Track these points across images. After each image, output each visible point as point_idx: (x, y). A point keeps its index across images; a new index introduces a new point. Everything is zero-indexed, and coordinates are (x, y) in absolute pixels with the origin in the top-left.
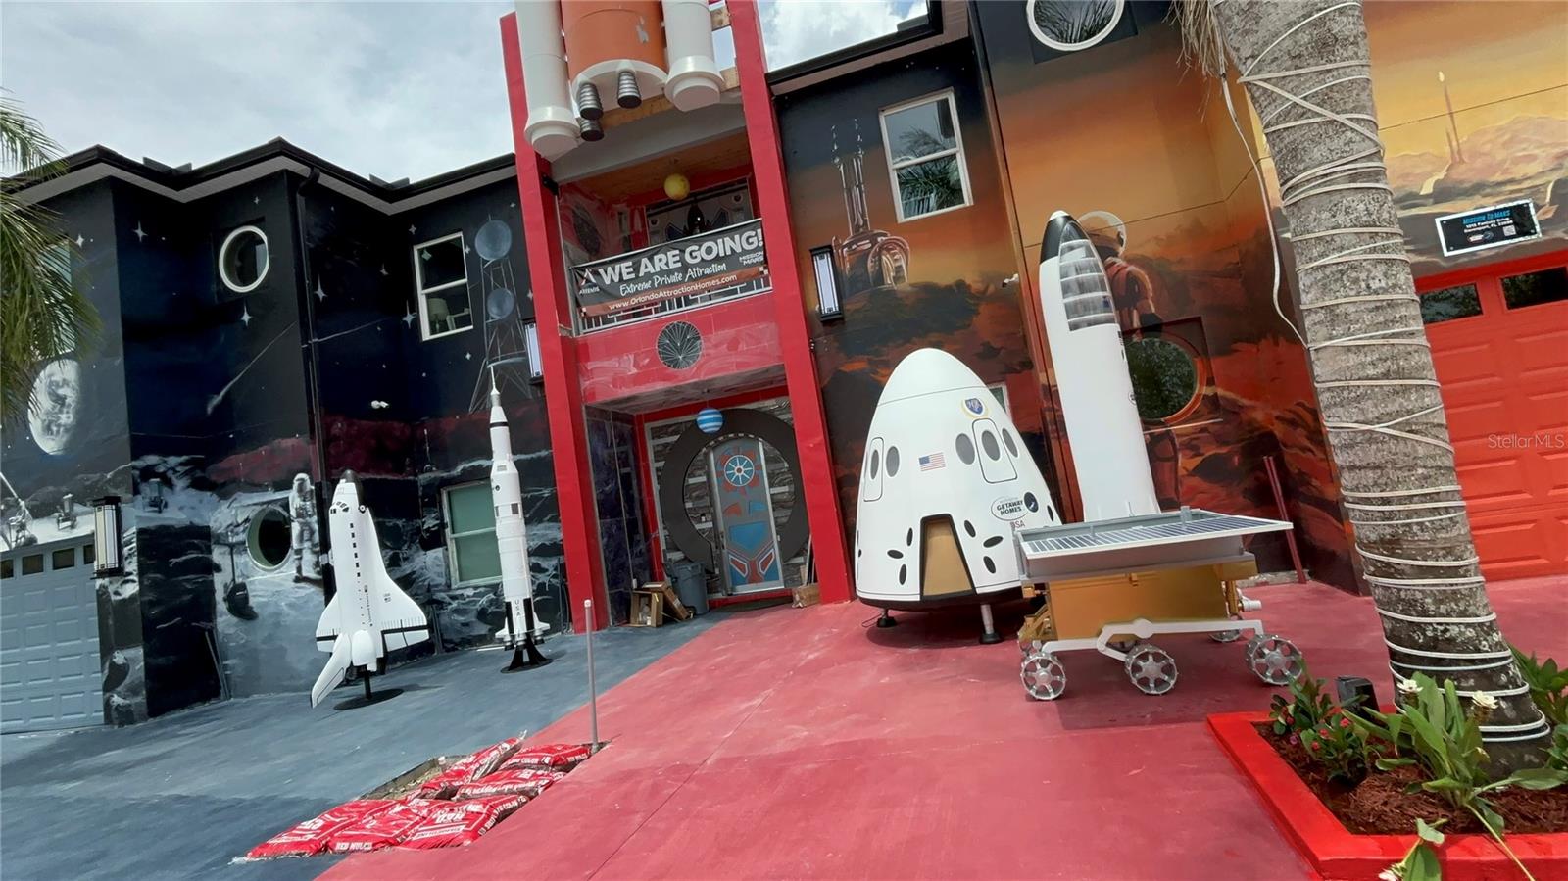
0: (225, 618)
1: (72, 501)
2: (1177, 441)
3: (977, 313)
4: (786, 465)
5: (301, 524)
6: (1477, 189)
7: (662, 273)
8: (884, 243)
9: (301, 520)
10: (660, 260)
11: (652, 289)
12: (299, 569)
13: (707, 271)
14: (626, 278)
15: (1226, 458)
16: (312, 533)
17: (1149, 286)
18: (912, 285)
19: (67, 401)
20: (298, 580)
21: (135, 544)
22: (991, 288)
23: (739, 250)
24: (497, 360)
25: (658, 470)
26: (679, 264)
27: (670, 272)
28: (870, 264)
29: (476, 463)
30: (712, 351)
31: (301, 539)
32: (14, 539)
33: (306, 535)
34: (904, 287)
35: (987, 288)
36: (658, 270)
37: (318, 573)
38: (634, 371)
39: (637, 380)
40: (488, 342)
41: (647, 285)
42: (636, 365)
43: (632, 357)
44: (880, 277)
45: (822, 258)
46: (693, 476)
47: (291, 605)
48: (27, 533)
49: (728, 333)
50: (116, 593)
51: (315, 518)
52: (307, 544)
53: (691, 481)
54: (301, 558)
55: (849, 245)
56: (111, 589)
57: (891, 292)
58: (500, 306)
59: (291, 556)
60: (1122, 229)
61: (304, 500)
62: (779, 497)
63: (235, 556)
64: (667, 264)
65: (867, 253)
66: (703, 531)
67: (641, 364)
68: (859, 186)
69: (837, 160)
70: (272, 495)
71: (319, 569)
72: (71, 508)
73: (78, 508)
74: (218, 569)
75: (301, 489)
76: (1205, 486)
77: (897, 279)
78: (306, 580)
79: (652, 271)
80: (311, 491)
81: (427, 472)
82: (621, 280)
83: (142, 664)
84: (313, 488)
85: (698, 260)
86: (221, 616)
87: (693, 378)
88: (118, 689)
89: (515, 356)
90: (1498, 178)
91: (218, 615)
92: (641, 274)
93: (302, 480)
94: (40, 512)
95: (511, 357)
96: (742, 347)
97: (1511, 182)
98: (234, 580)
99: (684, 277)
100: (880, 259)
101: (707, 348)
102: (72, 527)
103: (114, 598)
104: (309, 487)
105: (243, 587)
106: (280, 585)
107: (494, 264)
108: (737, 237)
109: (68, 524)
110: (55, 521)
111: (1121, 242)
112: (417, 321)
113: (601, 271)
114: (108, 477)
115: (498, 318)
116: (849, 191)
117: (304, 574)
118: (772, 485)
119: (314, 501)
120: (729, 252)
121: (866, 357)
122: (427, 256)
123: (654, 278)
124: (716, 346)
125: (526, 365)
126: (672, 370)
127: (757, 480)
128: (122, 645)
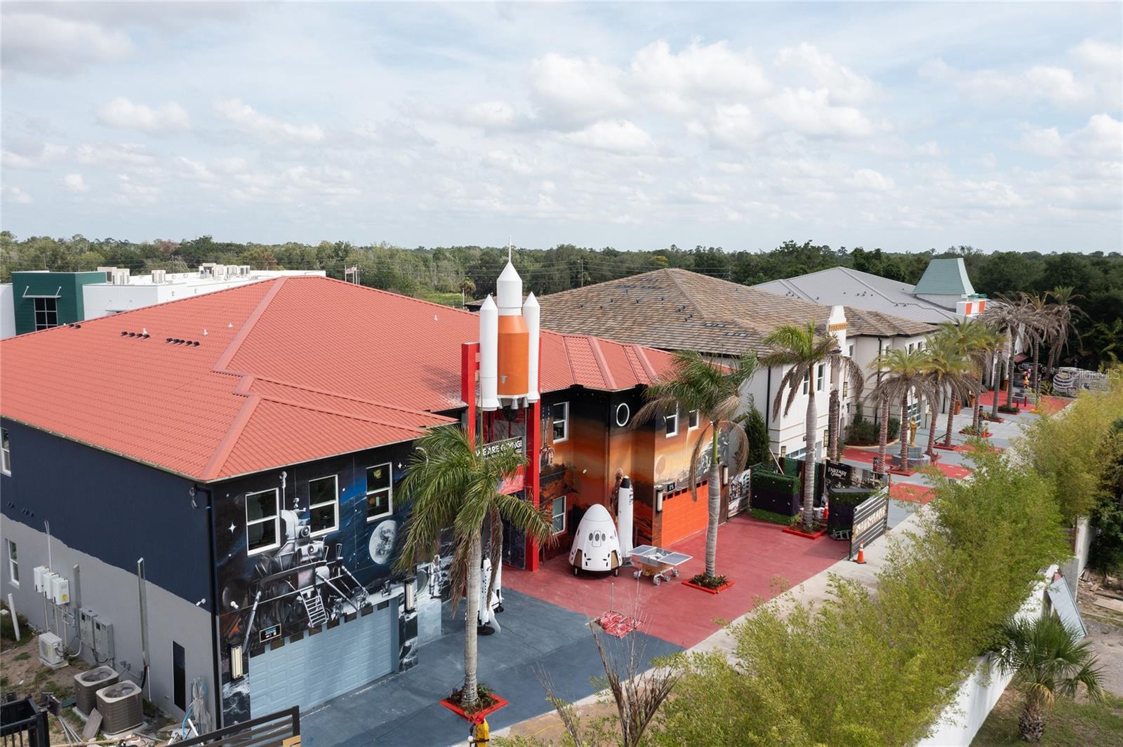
1: (389, 583)
6: (671, 480)
8: (550, 450)
9: (435, 574)
12: (432, 594)
16: (439, 578)
18: (554, 465)
19: (389, 539)
20: (432, 598)
28: (547, 456)
31: (434, 581)
32: (359, 606)
33: (436, 579)
37: (440, 593)
44: (548, 461)
48: (366, 602)
50: (408, 618)
51: (441, 572)
52: (437, 583)
54: (434, 589)
55: (542, 449)
56: (405, 617)
57: (549, 466)
59: (427, 588)
60: (623, 473)
61: (437, 565)
65: (546, 452)
69: (543, 420)
70: (425, 565)
72: (389, 586)
73: (392, 586)
75: (436, 561)
77: (551, 462)
78: (435, 597)
88: (407, 656)
93: (438, 558)
94: (372, 592)
96: (514, 484)
97: (674, 479)
102: (389, 595)
103: (406, 620)
106: (425, 601)
109: (387, 593)
110: (381, 594)
117: (435, 595)
128: (409, 638)
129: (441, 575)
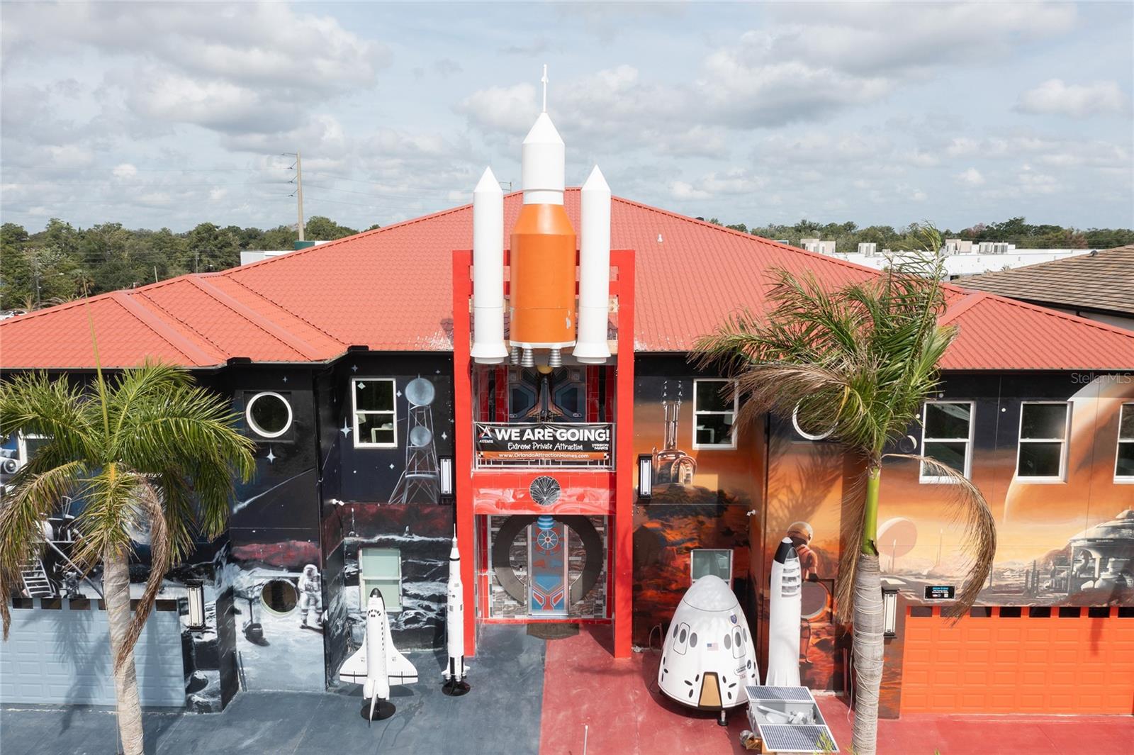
3: (726, 509)
4: (583, 544)
5: (308, 595)
7: (539, 441)
8: (684, 459)
9: (308, 592)
10: (539, 433)
11: (531, 450)
12: (305, 621)
13: (570, 448)
14: (513, 438)
15: (831, 641)
16: (316, 601)
18: (694, 487)
20: (303, 627)
21: (215, 611)
22: (737, 499)
23: (592, 439)
24: (414, 473)
25: (493, 533)
26: (552, 439)
27: (545, 442)
28: (672, 469)
29: (390, 537)
30: (566, 499)
31: (308, 602)
33: (312, 602)
34: (689, 487)
35: (735, 497)
36: (537, 439)
37: (320, 625)
38: (512, 500)
39: (513, 506)
40: (408, 463)
41: (528, 447)
42: (514, 497)
43: (512, 491)
44: (676, 478)
45: (646, 462)
46: (517, 541)
47: (297, 641)
49: (579, 490)
50: (198, 637)
51: (320, 593)
52: (312, 607)
53: (516, 544)
54: (307, 615)
55: (662, 455)
56: (194, 636)
57: (681, 488)
58: (420, 437)
59: (296, 610)
60: (811, 533)
61: (312, 581)
62: (575, 563)
63: (253, 606)
64: (543, 436)
65: (671, 463)
66: (519, 577)
67: (518, 497)
68: (675, 422)
69: (664, 402)
70: (284, 575)
71: (320, 623)
73: (165, 582)
74: (238, 612)
75: (310, 574)
77: (686, 481)
78: (310, 628)
79: (532, 439)
80: (318, 577)
81: (351, 536)
82: (510, 440)
83: (219, 680)
84: (320, 575)
85: (565, 439)
86: (240, 641)
87: (551, 512)
88: (198, 692)
89: (428, 473)
90: (948, 575)
92: (524, 439)
93: (312, 569)
95: (424, 473)
96: (586, 500)
97: (952, 577)
98: (251, 621)
99: (553, 448)
100: (679, 468)
101: (563, 496)
103: (195, 640)
104: (316, 573)
105: (259, 626)
106: (289, 628)
107: (419, 409)
108: (593, 431)
111: (809, 538)
112: (351, 434)
113: (497, 431)
114: (193, 566)
115: (418, 446)
116: (668, 423)
117: (309, 624)
118: (570, 555)
119: (320, 583)
120: (586, 439)
121: (661, 521)
122: (362, 386)
123: (534, 443)
124: (570, 496)
125: (438, 482)
126: (538, 505)
127: (559, 548)
128: (202, 668)
129: (320, 598)
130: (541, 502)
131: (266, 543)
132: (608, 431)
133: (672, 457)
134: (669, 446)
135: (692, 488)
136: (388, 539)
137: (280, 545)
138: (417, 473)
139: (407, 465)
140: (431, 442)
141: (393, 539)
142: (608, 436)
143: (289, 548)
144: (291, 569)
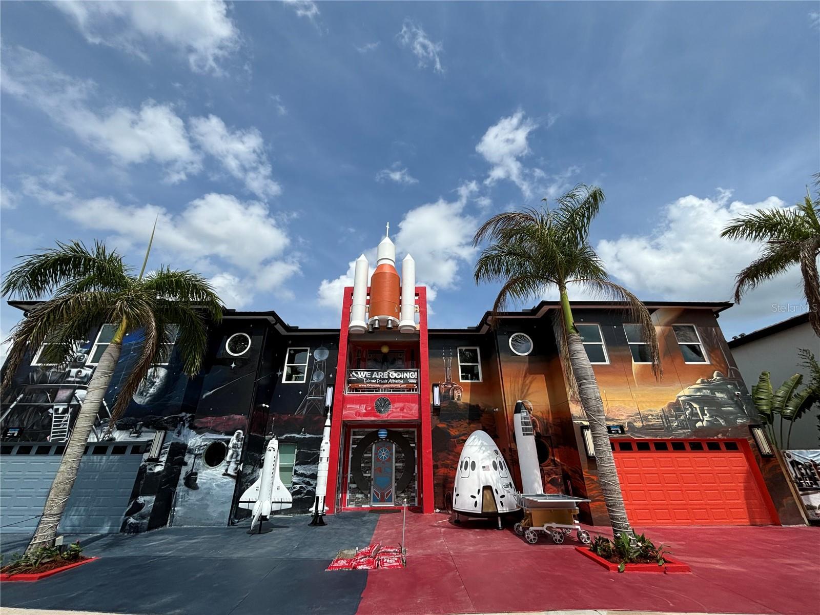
0: (181, 487)
1: (142, 426)
2: (545, 472)
3: (482, 416)
4: (403, 455)
5: (233, 451)
6: (612, 420)
7: (380, 379)
8: (456, 387)
9: (234, 449)
10: (381, 374)
11: (376, 383)
12: (227, 470)
13: (396, 382)
14: (367, 377)
15: (557, 479)
16: (238, 455)
17: (538, 424)
18: (463, 403)
19: (155, 384)
20: (224, 475)
21: (168, 449)
22: (486, 409)
23: (408, 377)
24: (312, 396)
25: (353, 448)
26: (387, 377)
27: (384, 379)
28: (450, 392)
29: (293, 435)
30: (394, 410)
31: (232, 457)
32: (102, 437)
33: (234, 456)
34: (460, 402)
35: (485, 409)
36: (379, 377)
37: (235, 473)
38: (364, 411)
39: (365, 415)
40: (310, 390)
41: (374, 381)
42: (366, 409)
43: (365, 406)
44: (453, 398)
45: (436, 387)
46: (366, 453)
47: (217, 485)
48: (111, 435)
49: (401, 405)
50: (151, 469)
51: (241, 449)
52: (234, 460)
53: (365, 455)
54: (229, 465)
55: (444, 385)
56: (148, 467)
57: (456, 403)
58: (318, 377)
59: (224, 463)
60: (532, 407)
61: (238, 441)
62: (399, 467)
63: (196, 460)
64: (383, 376)
65: (450, 388)
66: (366, 477)
67: (368, 409)
68: (450, 368)
69: (444, 358)
70: (223, 437)
71: (236, 471)
72: (140, 428)
73: (144, 429)
74: (186, 464)
75: (237, 437)
76: (552, 487)
77: (459, 399)
78: (229, 475)
79: (377, 377)
80: (242, 438)
81: (270, 435)
82: (365, 377)
83: (153, 504)
84: (243, 437)
85: (394, 377)
86: (179, 486)
87: (386, 418)
88: (135, 515)
89: (319, 396)
90: (617, 418)
91: (178, 485)
92: (373, 377)
93: (240, 433)
94: (120, 428)
95: (318, 396)
96: (405, 411)
97: (619, 420)
98: (192, 470)
99: (388, 382)
100: (454, 392)
101: (393, 408)
102: (138, 437)
103: (148, 471)
104: (242, 436)
105: (196, 474)
106: (215, 476)
107: (319, 362)
108: (408, 373)
109: (136, 435)
110: (129, 432)
111: (531, 410)
112: (282, 375)
113: (359, 373)
114: (165, 418)
115: (316, 381)
116: (446, 368)
117: (229, 472)
118: (396, 462)
119: (242, 442)
120: (405, 377)
121: (446, 423)
122: (292, 352)
123: (378, 379)
124: (396, 408)
125: (324, 401)
126: (378, 414)
127: (390, 459)
128: (144, 495)
129: (240, 453)
130: (380, 412)
131: (216, 417)
132: (416, 373)
133: (450, 386)
134: (447, 380)
135: (462, 403)
136: (291, 436)
137: (224, 418)
138: (314, 396)
139: (309, 392)
140: (324, 379)
141: (294, 436)
142: (416, 375)
143: (229, 419)
144: (227, 434)
